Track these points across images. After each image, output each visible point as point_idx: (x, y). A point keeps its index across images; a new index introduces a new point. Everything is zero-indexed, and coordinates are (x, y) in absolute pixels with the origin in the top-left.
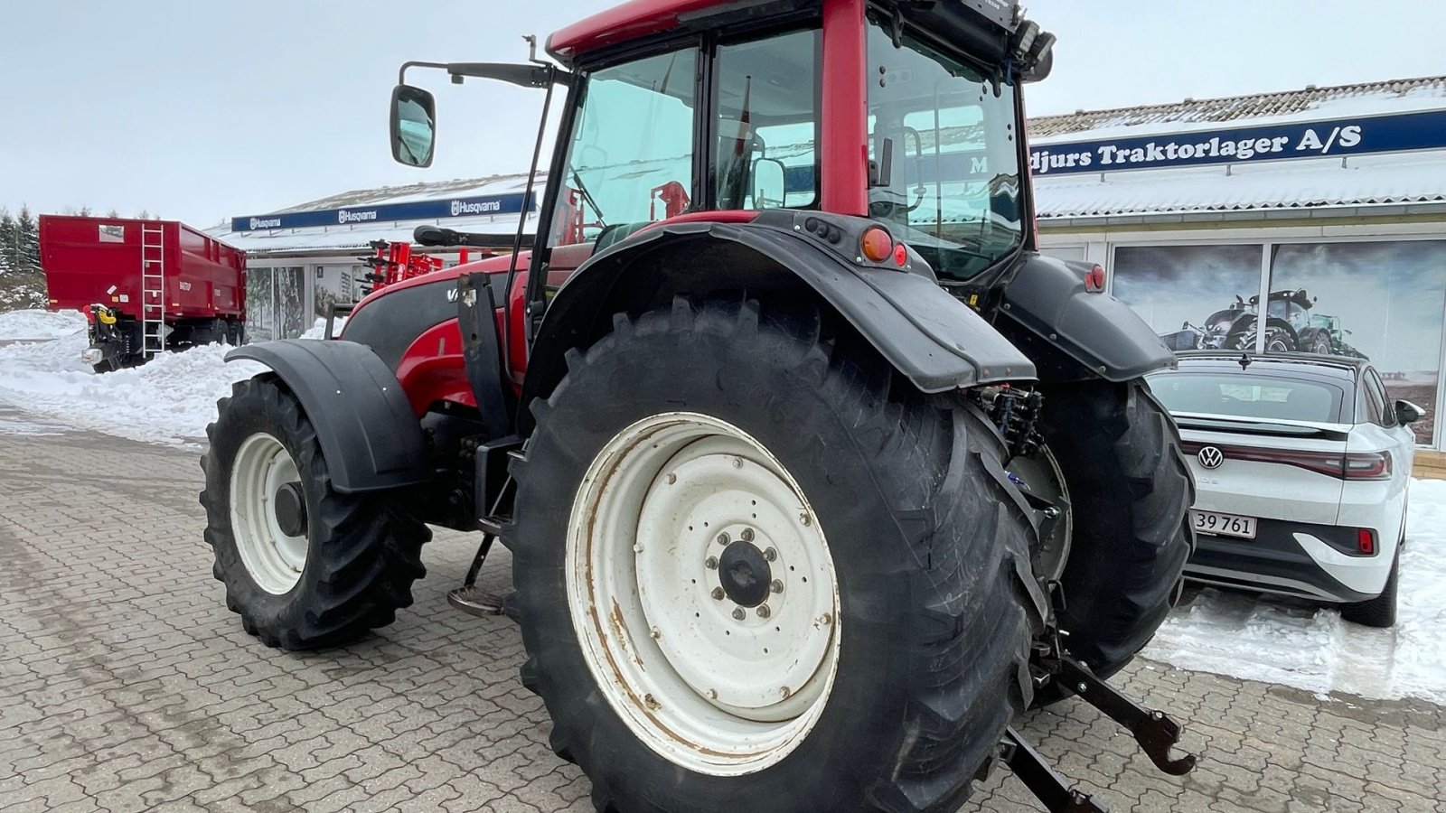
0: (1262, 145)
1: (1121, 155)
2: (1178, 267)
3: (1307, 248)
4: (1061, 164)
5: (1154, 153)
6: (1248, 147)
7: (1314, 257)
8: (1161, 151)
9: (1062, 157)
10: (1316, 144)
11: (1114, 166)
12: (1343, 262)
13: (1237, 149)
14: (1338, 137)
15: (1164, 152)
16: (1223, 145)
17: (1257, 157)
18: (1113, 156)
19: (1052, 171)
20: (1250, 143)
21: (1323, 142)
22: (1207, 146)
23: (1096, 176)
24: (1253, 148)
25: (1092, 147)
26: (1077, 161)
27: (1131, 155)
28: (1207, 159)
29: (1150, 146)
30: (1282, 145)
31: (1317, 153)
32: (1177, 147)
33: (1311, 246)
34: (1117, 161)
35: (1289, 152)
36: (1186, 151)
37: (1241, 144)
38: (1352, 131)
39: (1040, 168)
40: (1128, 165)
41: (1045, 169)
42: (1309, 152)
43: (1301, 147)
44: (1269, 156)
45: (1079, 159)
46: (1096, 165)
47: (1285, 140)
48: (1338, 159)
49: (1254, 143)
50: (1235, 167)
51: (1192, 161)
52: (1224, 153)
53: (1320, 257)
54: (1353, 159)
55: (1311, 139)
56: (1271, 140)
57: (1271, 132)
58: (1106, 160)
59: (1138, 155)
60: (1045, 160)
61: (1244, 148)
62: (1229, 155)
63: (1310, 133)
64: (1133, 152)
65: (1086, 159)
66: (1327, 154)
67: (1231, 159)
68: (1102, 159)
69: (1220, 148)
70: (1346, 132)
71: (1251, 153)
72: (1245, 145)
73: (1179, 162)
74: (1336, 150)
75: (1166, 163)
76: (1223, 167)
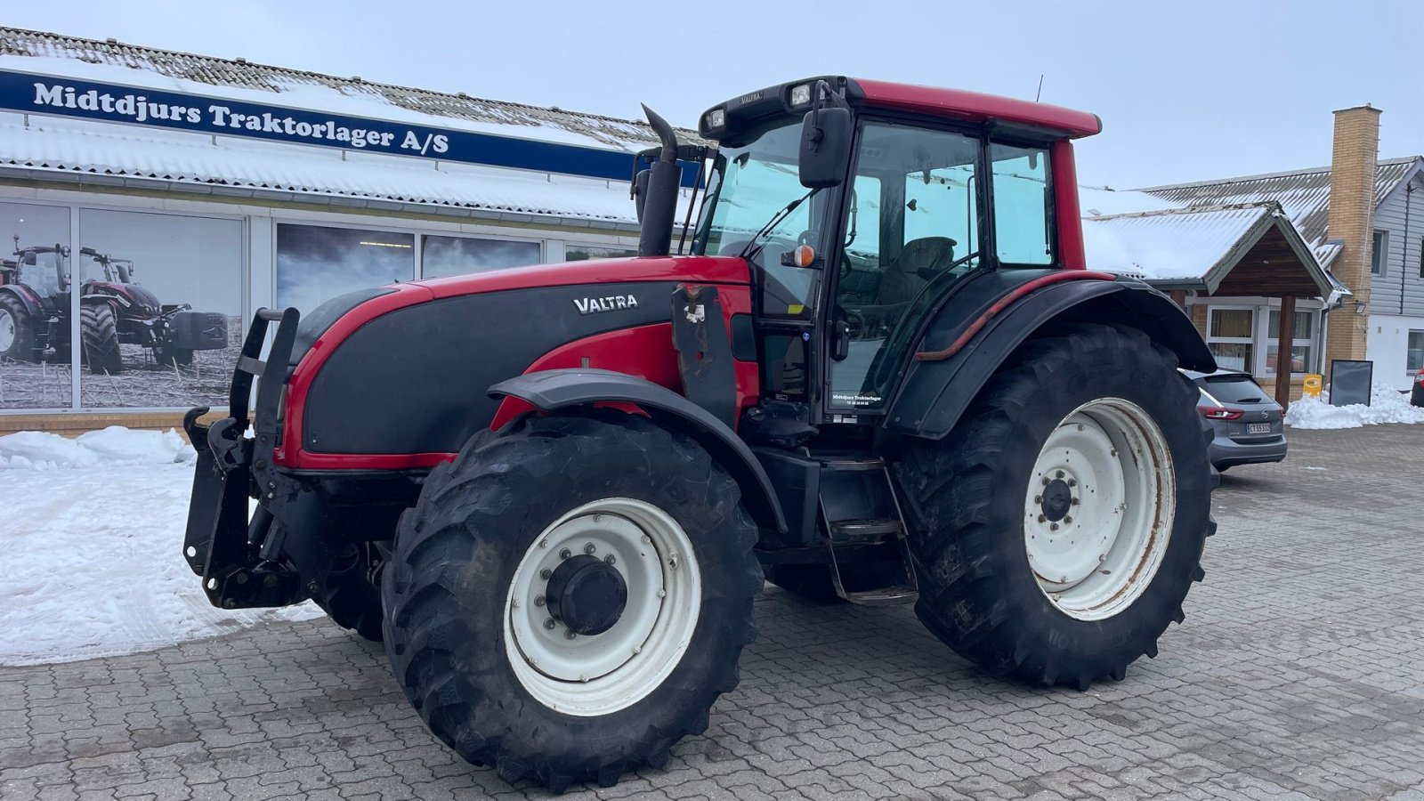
0: (373, 137)
1: (236, 120)
2: (342, 249)
3: (448, 241)
4: (164, 115)
5: (271, 125)
6: (360, 137)
7: (454, 248)
8: (279, 124)
9: (164, 108)
10: (416, 146)
11: (227, 130)
12: (474, 254)
13: (351, 136)
14: (432, 143)
15: (282, 125)
16: (339, 130)
17: (369, 147)
18: (227, 119)
19: (151, 121)
20: (363, 133)
21: (422, 145)
22: (323, 128)
23: (206, 137)
24: (365, 138)
25: (203, 103)
26: (184, 116)
27: (246, 121)
28: (324, 141)
29: (267, 116)
30: (389, 141)
31: (417, 153)
32: (294, 123)
33: (452, 239)
34: (231, 125)
35: (395, 148)
36: (304, 129)
37: (355, 132)
38: (442, 140)
39: (137, 115)
40: (243, 131)
41: (142, 117)
42: (410, 152)
43: (404, 146)
44: (378, 148)
45: (186, 114)
46: (206, 125)
47: (391, 136)
48: (431, 162)
49: (366, 134)
50: (349, 153)
51: (310, 140)
52: (339, 137)
53: (458, 250)
54: (443, 164)
55: (411, 140)
56: (380, 134)
57: (381, 126)
58: (219, 121)
59: (254, 123)
60: (142, 107)
61: (358, 137)
62: (344, 141)
63: (410, 134)
64: (249, 119)
65: (194, 116)
66: (425, 156)
67: (346, 145)
68: (214, 120)
69: (336, 133)
70: (437, 139)
71: (363, 143)
72: (358, 134)
73: (296, 138)
74: (431, 154)
75: (284, 137)
76: (338, 152)
